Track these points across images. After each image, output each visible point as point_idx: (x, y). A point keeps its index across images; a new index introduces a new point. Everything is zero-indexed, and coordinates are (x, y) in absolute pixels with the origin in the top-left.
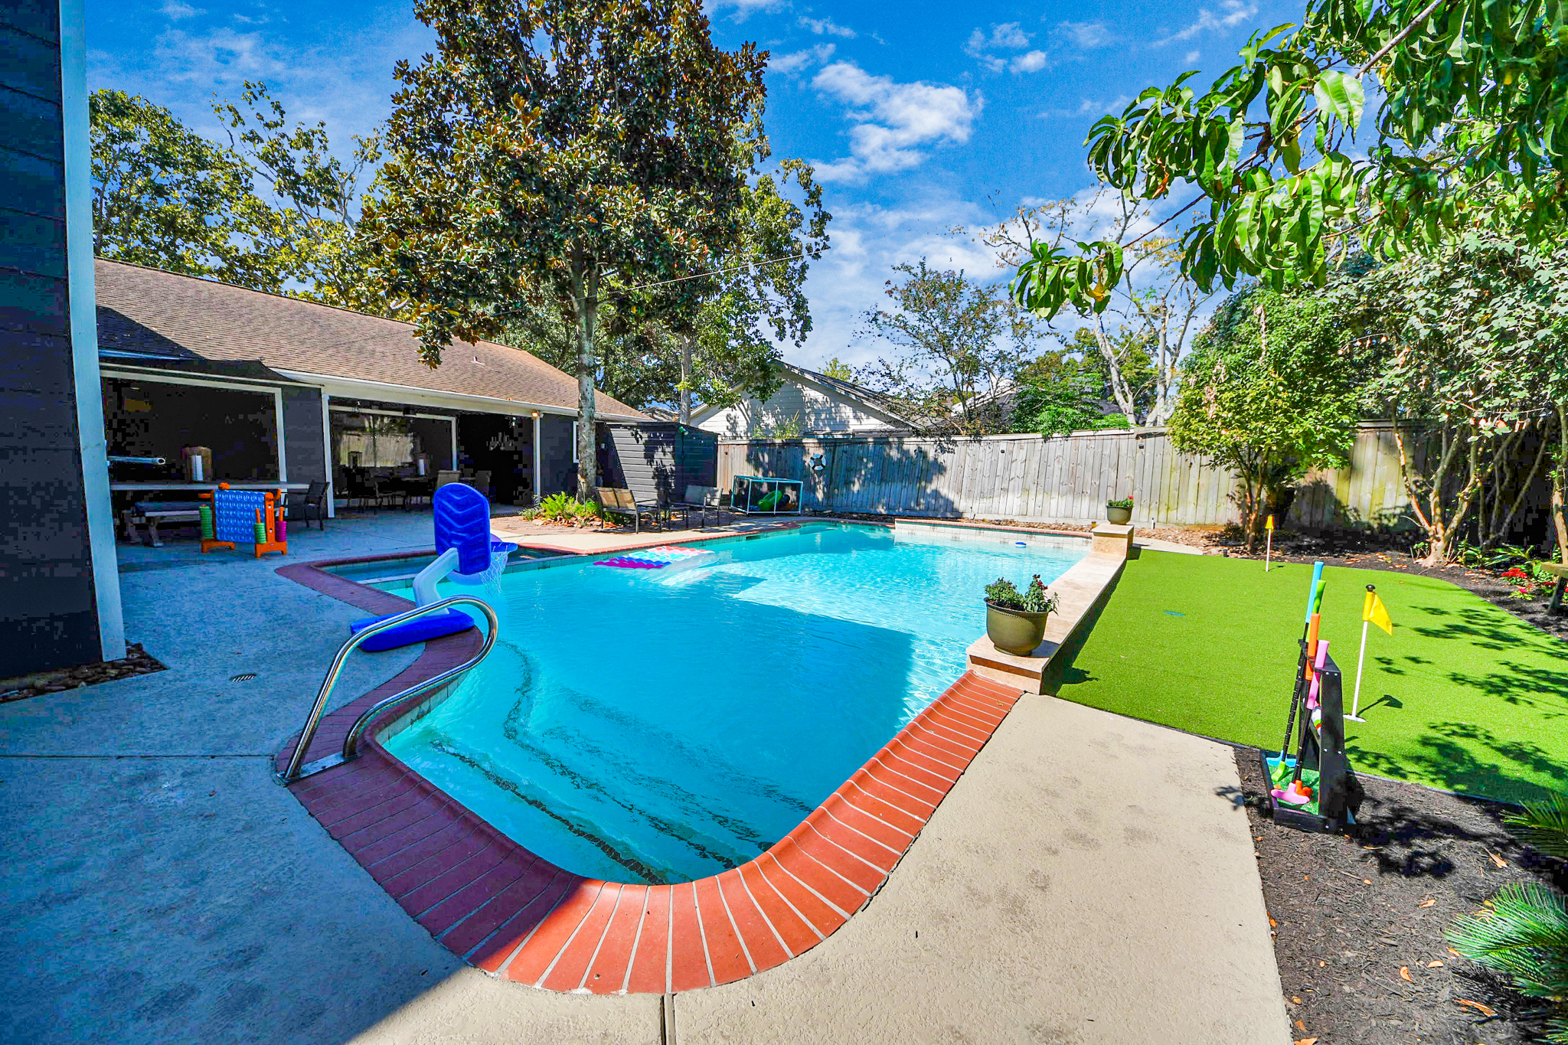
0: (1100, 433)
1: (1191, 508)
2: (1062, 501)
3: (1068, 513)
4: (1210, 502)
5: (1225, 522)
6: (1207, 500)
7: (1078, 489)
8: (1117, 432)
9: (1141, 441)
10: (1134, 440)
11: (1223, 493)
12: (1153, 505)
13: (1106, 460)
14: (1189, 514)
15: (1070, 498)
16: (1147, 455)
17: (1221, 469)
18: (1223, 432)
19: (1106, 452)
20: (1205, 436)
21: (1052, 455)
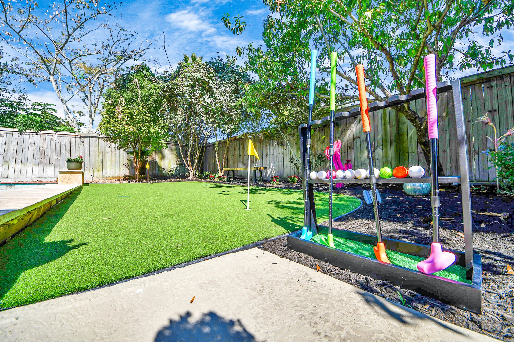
0: (59, 133)
1: (109, 170)
2: (36, 169)
3: (41, 175)
4: (117, 167)
5: (123, 175)
6: (115, 166)
7: (47, 161)
8: (69, 133)
9: (82, 139)
10: (79, 139)
11: (122, 164)
12: (91, 169)
13: (63, 147)
14: (108, 172)
15: (41, 167)
16: (86, 146)
17: (122, 150)
18: (126, 126)
19: (63, 143)
20: (118, 127)
21: (26, 142)
